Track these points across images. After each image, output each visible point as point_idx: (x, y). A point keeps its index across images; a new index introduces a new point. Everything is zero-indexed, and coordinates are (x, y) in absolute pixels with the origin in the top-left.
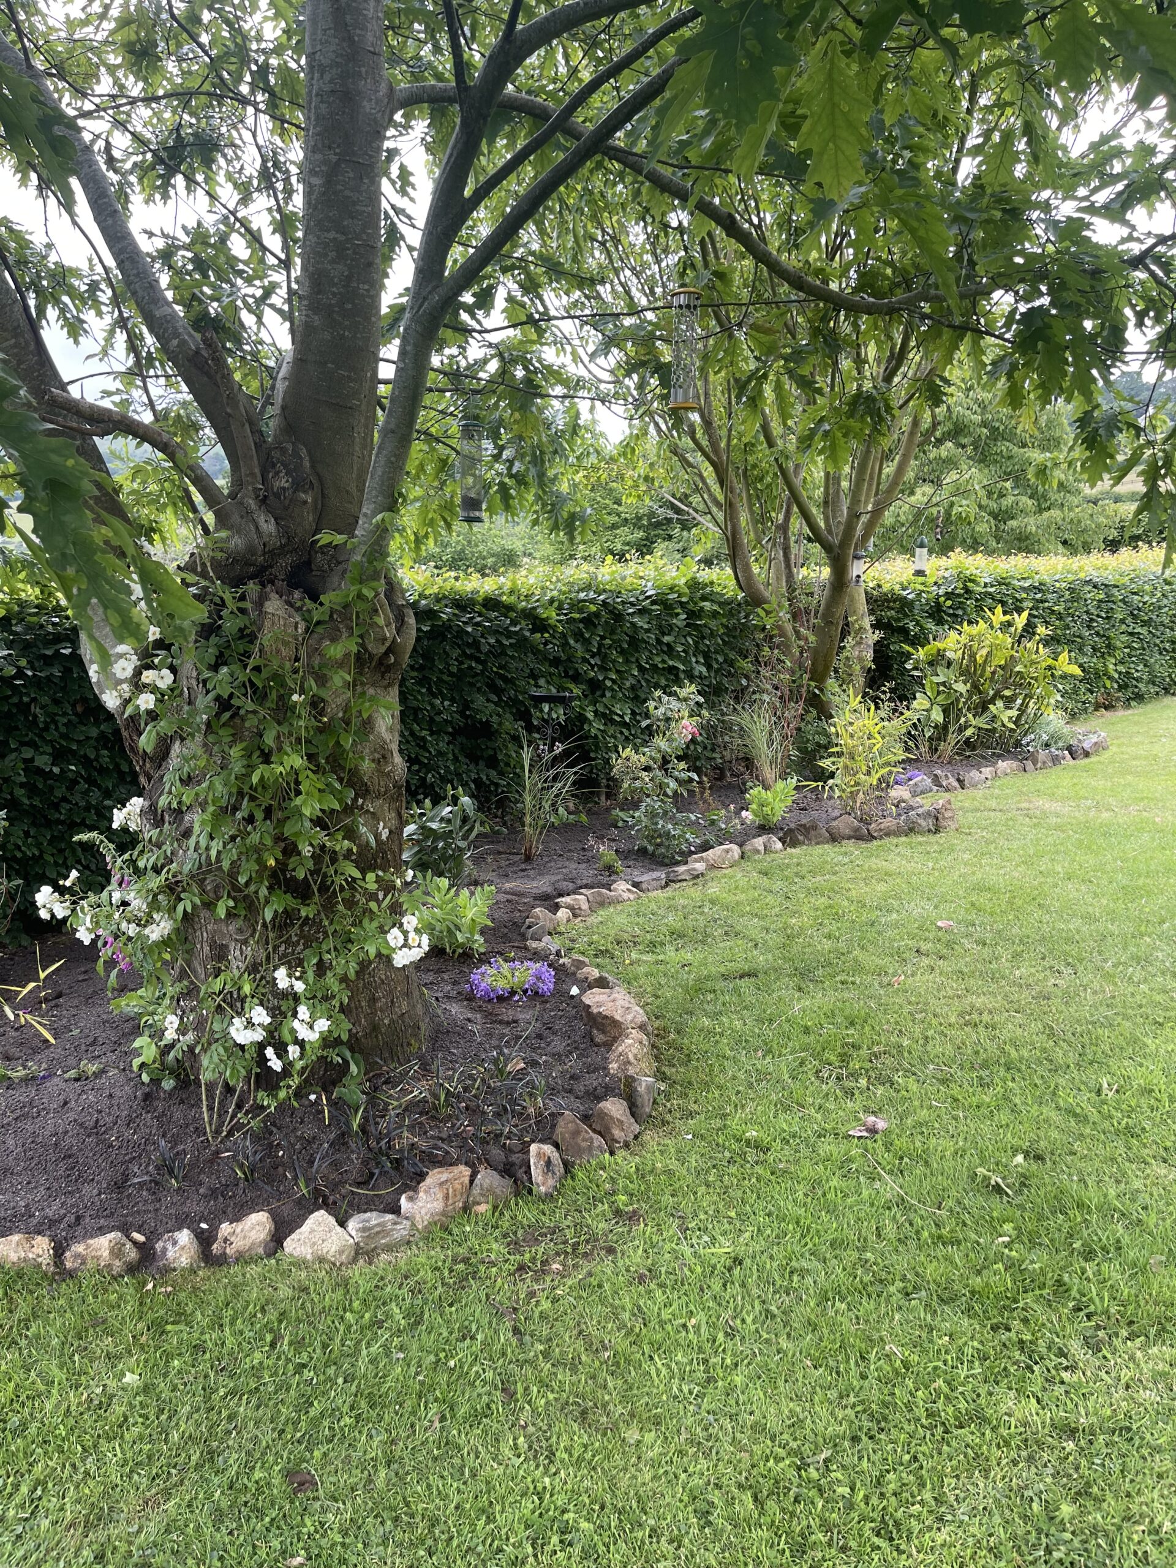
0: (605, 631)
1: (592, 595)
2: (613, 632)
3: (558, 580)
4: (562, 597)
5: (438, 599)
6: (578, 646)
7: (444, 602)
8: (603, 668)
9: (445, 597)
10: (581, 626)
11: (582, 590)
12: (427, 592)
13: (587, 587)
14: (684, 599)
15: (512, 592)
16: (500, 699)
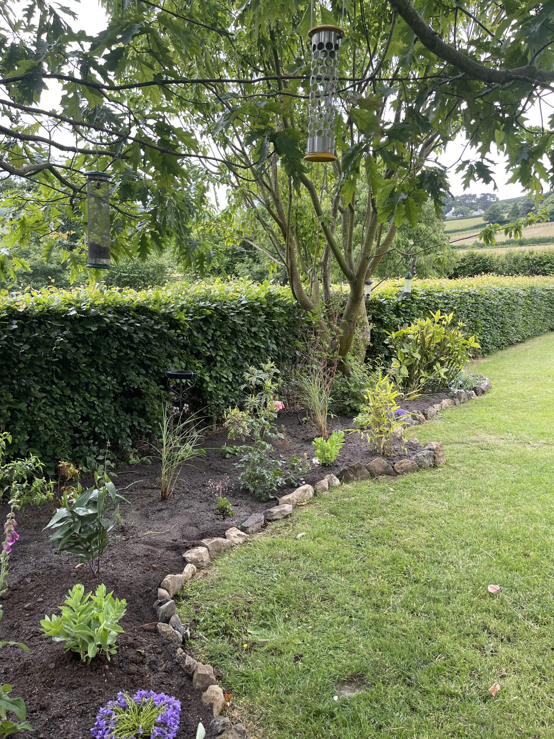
0: (216, 325)
1: (208, 304)
2: (221, 327)
3: (187, 294)
4: (189, 305)
5: (104, 308)
6: (199, 336)
7: (108, 310)
8: (215, 349)
9: (109, 306)
10: (201, 323)
11: (201, 300)
12: (96, 303)
13: (205, 299)
14: (264, 306)
15: (156, 302)
16: (147, 372)
